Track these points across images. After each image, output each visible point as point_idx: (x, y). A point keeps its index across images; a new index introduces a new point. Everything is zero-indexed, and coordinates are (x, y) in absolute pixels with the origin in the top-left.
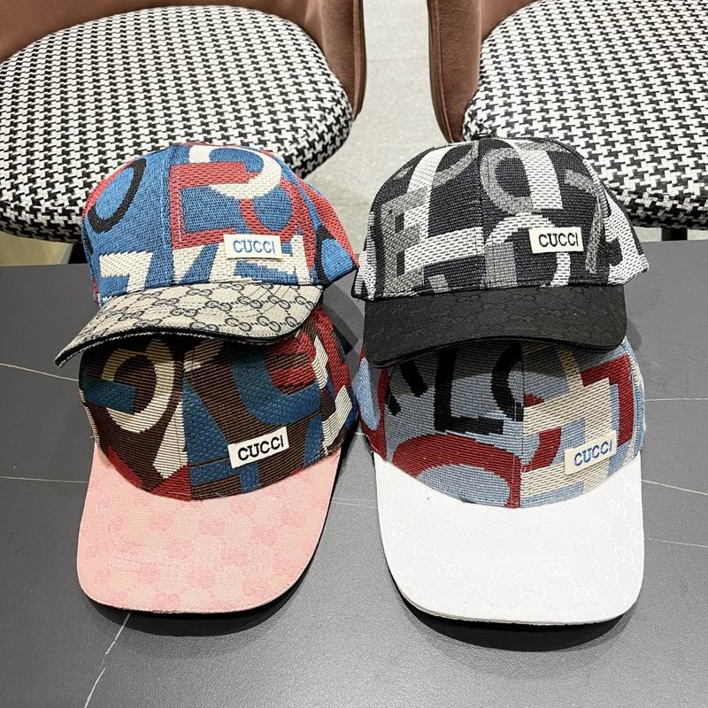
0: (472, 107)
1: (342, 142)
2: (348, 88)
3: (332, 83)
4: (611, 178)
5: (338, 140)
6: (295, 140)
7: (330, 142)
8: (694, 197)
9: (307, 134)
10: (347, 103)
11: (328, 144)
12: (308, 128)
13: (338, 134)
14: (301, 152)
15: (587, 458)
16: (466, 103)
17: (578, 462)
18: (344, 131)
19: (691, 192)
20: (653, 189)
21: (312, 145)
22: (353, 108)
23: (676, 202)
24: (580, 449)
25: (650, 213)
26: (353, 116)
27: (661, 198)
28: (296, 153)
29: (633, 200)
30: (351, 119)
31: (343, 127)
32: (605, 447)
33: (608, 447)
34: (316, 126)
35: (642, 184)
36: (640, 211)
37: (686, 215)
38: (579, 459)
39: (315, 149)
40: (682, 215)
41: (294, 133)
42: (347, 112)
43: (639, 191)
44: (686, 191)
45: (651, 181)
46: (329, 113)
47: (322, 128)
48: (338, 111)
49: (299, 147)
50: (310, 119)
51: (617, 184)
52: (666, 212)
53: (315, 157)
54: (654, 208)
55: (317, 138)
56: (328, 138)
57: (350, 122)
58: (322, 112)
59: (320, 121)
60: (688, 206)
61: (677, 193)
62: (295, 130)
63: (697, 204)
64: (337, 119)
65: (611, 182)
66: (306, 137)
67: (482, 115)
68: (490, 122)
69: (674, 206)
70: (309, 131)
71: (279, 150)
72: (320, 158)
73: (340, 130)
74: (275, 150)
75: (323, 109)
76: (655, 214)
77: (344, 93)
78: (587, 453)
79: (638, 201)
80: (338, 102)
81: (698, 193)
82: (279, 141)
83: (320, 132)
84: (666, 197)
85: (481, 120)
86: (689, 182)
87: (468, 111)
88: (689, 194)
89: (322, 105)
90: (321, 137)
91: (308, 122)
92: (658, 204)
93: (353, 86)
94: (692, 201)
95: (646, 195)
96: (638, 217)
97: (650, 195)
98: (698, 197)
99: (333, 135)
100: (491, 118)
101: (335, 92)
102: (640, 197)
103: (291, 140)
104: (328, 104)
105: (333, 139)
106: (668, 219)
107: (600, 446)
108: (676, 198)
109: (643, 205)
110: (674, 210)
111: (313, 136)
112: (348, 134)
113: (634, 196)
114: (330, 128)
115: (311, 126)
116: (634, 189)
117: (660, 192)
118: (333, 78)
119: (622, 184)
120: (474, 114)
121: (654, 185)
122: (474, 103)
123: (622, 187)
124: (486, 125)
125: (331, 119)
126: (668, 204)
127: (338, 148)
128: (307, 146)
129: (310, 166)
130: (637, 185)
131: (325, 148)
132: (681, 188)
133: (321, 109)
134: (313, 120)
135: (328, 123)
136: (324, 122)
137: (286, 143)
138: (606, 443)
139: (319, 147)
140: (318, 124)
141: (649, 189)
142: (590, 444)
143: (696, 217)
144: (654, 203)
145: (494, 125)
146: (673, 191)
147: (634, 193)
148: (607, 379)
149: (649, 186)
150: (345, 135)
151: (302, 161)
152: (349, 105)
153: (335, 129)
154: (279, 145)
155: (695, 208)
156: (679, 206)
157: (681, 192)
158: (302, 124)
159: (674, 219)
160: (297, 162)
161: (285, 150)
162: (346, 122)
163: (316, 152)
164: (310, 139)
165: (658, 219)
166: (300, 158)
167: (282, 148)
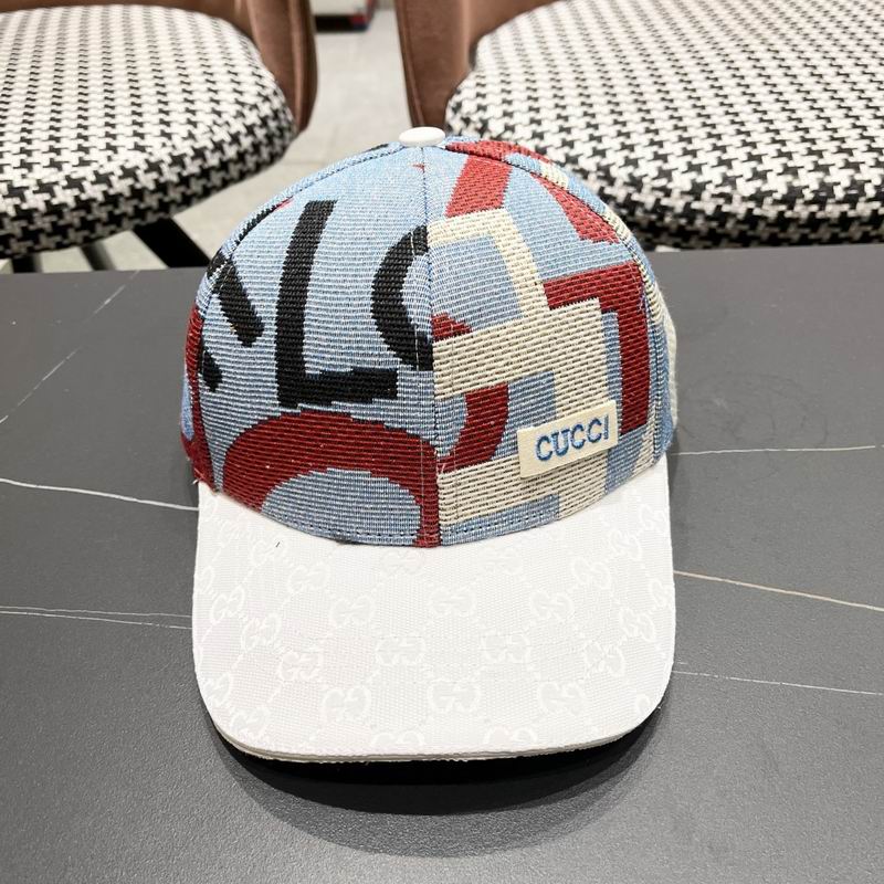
0: (456, 98)
1: (274, 158)
2: (285, 85)
3: (260, 76)
4: (656, 174)
5: (265, 152)
6: (191, 136)
7: (251, 150)
8: (778, 196)
9: (211, 131)
10: (284, 105)
11: (246, 152)
12: (215, 123)
13: (265, 141)
14: (199, 154)
15: (562, 447)
16: (446, 93)
17: (544, 453)
18: (277, 142)
19: (772, 188)
20: (717, 186)
21: (218, 147)
22: (294, 115)
23: (751, 205)
24: (547, 429)
25: (714, 224)
26: (295, 129)
27: (728, 198)
28: (191, 153)
29: (688, 205)
30: (290, 129)
31: (273, 135)
32: (596, 430)
33: (601, 430)
34: (227, 123)
35: (700, 179)
36: (699, 222)
37: (769, 225)
38: (546, 448)
39: (223, 152)
40: (762, 225)
41: (190, 127)
42: (282, 116)
43: (696, 191)
44: (765, 188)
45: (712, 175)
46: (250, 109)
47: (238, 126)
48: (266, 109)
49: (197, 146)
50: (219, 114)
51: (662, 182)
52: (739, 222)
53: (224, 166)
54: (720, 216)
55: (228, 139)
56: (246, 142)
57: (287, 135)
58: (238, 107)
59: (235, 117)
60: (770, 211)
61: (753, 192)
62: (195, 124)
63: (783, 208)
64: (264, 121)
65: (654, 179)
66: (209, 135)
67: (469, 107)
68: (481, 114)
69: (750, 210)
70: (215, 128)
71: (164, 145)
72: (234, 170)
73: (269, 137)
74: (159, 146)
75: (242, 104)
76: (722, 225)
77: (279, 91)
78: (561, 438)
79: (696, 205)
80: (266, 99)
81: (782, 191)
82: (169, 136)
83: (233, 131)
84: (736, 198)
85: (468, 113)
86: (769, 175)
87: (452, 103)
88: (770, 193)
89: (241, 99)
90: (235, 139)
91: (215, 117)
92: (726, 208)
93: (293, 85)
94: (776, 202)
95: (706, 195)
96: (697, 232)
97: (713, 196)
98: (784, 196)
99: (257, 142)
100: (481, 108)
101: (263, 87)
102: (698, 198)
103: (186, 135)
104: (250, 99)
105: (256, 147)
106: (742, 233)
107: (585, 426)
108: (752, 198)
109: (702, 212)
110: (751, 219)
111: (222, 135)
112: (284, 148)
113: (689, 198)
114: (250, 130)
115: (220, 121)
116: (688, 187)
117: (727, 189)
118: (264, 71)
119: (670, 180)
120: (459, 106)
121: (719, 181)
122: (459, 93)
123: (670, 186)
124: (475, 118)
125: (252, 118)
126: (739, 208)
128: (211, 146)
129: (216, 178)
130: (694, 183)
131: (241, 156)
132: (758, 183)
133: (238, 102)
134: (224, 116)
135: (248, 122)
136: (240, 120)
137: (176, 140)
138: (596, 421)
139: (231, 152)
140: (231, 121)
141: (711, 189)
142: (566, 421)
143: (784, 230)
144: (719, 207)
145: (485, 116)
146: (745, 188)
147: (689, 193)
148: (596, 301)
149: (710, 182)
150: (278, 149)
151: (201, 167)
152: (288, 111)
153: (260, 133)
154: (164, 139)
155: (781, 214)
156: (757, 212)
157: (758, 190)
158: (205, 119)
159: (750, 233)
160: (193, 168)
161: (174, 146)
162: (281, 129)
163: (225, 159)
164: (216, 139)
165: (727, 235)
166: (199, 162)
167: (169, 143)
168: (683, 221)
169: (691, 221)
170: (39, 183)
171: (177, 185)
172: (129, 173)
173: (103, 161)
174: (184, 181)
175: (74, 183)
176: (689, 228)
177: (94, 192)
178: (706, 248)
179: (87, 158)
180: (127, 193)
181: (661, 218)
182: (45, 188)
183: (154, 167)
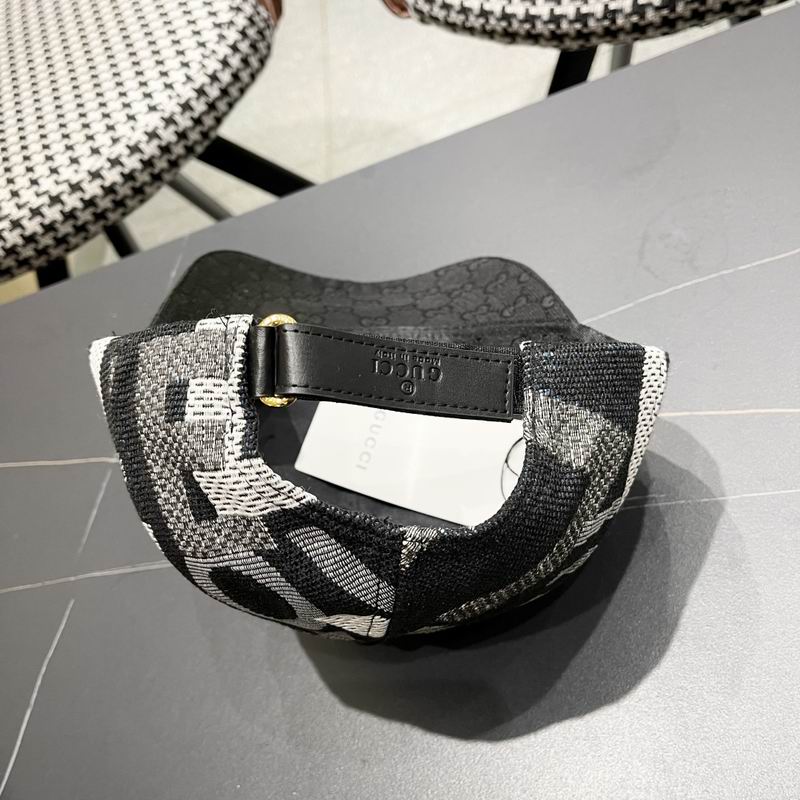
1: (262, 62)
5: (254, 61)
6: (189, 78)
7: (242, 66)
9: (204, 66)
10: (256, 7)
11: (238, 70)
13: (250, 51)
14: (201, 92)
18: (261, 46)
21: (214, 78)
28: (194, 95)
30: (268, 27)
31: (256, 41)
34: (214, 52)
39: (219, 81)
41: (185, 70)
42: (256, 19)
46: (228, 28)
47: (224, 50)
48: (241, 21)
49: (196, 86)
50: (202, 45)
53: (224, 92)
55: (219, 66)
56: (235, 61)
57: (267, 33)
58: (217, 31)
59: (218, 42)
62: (187, 65)
64: (243, 33)
66: (203, 70)
70: (206, 62)
71: (170, 97)
72: (234, 91)
73: (253, 46)
74: (166, 100)
75: (219, 26)
82: (169, 86)
83: (221, 57)
89: (218, 20)
90: (225, 63)
91: (202, 50)
99: (244, 56)
103: (184, 79)
104: (224, 17)
105: (245, 61)
106: (695, 11)
109: (650, 4)
111: (213, 65)
112: (269, 47)
114: (234, 48)
115: (207, 53)
125: (232, 35)
127: (259, 71)
128: (207, 80)
129: (222, 106)
131: (236, 77)
133: (216, 26)
134: (207, 45)
135: (231, 42)
136: (223, 43)
137: (178, 87)
139: (226, 77)
140: (216, 47)
150: (264, 51)
151: (206, 103)
153: (244, 46)
154: (169, 91)
158: (194, 55)
159: (703, 9)
160: (200, 107)
161: (178, 95)
162: (260, 32)
163: (223, 86)
164: (210, 71)
165: (681, 18)
166: (203, 99)
167: (173, 94)
168: (635, 19)
169: (642, 16)
170: (90, 173)
171: (193, 128)
172: (153, 135)
173: (129, 133)
174: (198, 121)
175: (115, 162)
176: (642, 23)
177: (132, 163)
178: (664, 34)
179: (116, 136)
180: (157, 152)
181: (614, 21)
182: (96, 175)
183: (170, 121)
